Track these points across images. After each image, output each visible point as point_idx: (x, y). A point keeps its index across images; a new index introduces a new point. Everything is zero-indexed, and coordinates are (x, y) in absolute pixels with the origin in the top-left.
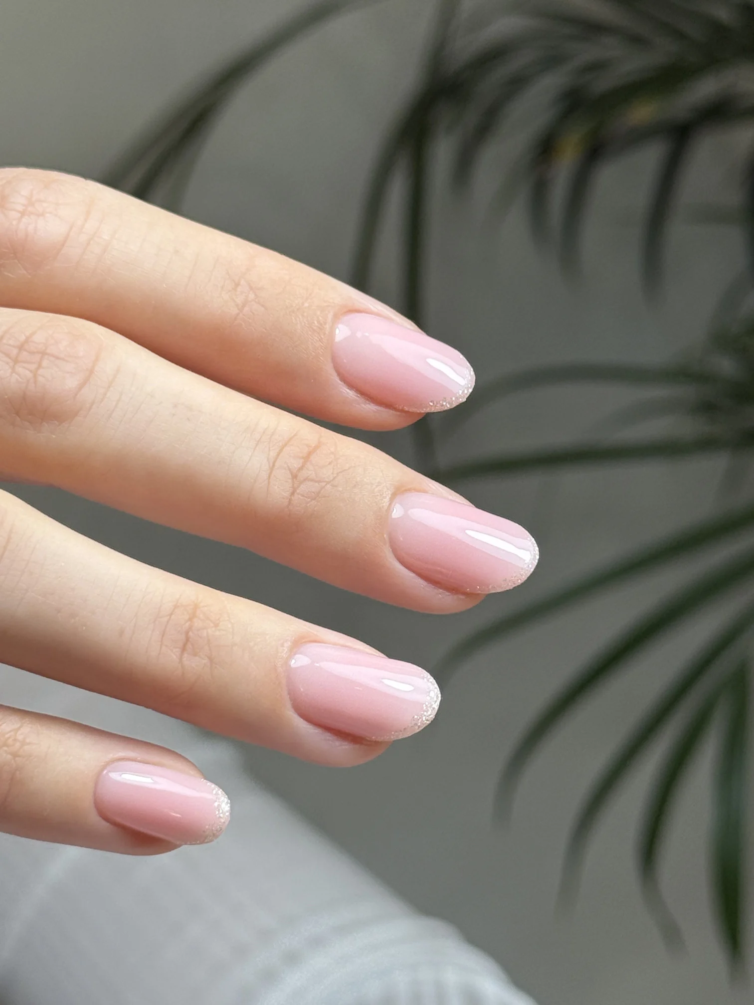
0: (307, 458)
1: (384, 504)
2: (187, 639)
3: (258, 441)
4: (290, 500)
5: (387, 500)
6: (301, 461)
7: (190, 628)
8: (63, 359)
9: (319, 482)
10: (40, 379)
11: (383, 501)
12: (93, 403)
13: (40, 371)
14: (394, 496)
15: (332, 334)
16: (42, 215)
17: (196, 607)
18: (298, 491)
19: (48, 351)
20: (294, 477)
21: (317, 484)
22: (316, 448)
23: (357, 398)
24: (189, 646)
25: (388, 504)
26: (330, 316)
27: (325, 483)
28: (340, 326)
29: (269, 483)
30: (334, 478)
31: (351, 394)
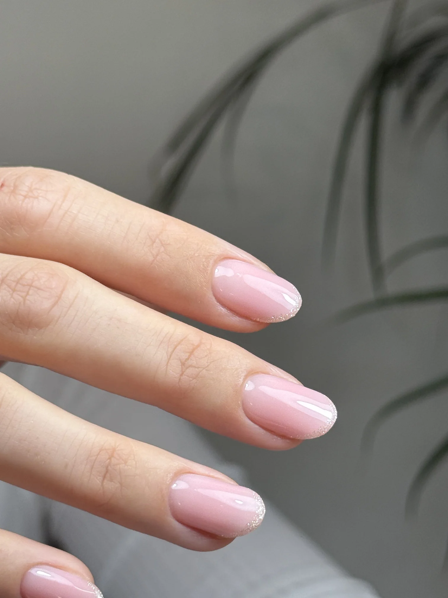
0: (192, 353)
1: (239, 382)
2: (107, 472)
3: (162, 342)
4: (180, 379)
5: (241, 380)
6: (188, 354)
7: (110, 464)
8: (42, 290)
9: (198, 368)
10: (28, 302)
11: (238, 380)
12: (59, 317)
13: (28, 298)
14: (246, 377)
15: (212, 273)
16: (37, 198)
17: (114, 450)
18: (185, 373)
19: (34, 284)
20: (183, 364)
21: (197, 369)
22: (198, 346)
23: (227, 313)
24: (108, 475)
25: (241, 382)
26: (212, 262)
27: (202, 369)
28: (218, 267)
29: (167, 367)
30: (208, 366)
31: (223, 310)
